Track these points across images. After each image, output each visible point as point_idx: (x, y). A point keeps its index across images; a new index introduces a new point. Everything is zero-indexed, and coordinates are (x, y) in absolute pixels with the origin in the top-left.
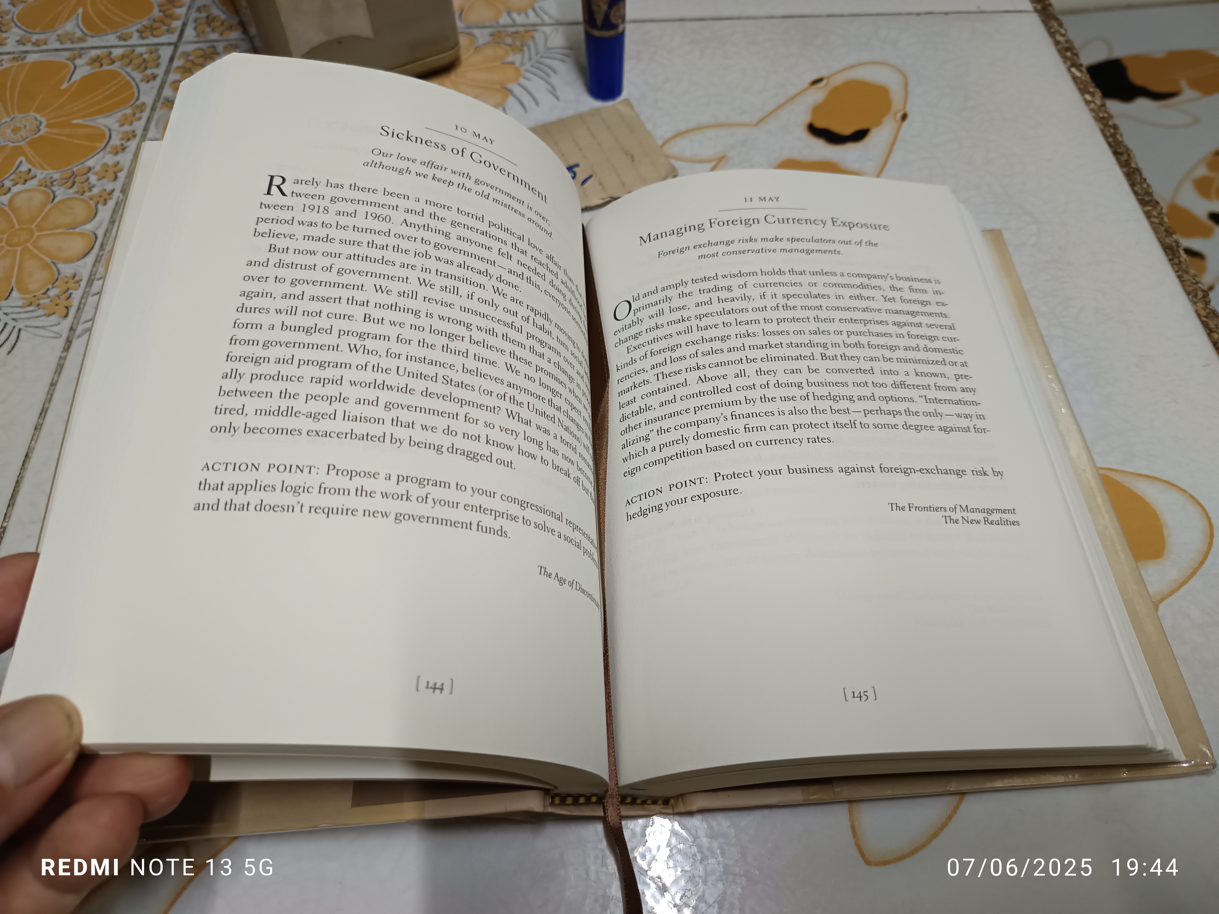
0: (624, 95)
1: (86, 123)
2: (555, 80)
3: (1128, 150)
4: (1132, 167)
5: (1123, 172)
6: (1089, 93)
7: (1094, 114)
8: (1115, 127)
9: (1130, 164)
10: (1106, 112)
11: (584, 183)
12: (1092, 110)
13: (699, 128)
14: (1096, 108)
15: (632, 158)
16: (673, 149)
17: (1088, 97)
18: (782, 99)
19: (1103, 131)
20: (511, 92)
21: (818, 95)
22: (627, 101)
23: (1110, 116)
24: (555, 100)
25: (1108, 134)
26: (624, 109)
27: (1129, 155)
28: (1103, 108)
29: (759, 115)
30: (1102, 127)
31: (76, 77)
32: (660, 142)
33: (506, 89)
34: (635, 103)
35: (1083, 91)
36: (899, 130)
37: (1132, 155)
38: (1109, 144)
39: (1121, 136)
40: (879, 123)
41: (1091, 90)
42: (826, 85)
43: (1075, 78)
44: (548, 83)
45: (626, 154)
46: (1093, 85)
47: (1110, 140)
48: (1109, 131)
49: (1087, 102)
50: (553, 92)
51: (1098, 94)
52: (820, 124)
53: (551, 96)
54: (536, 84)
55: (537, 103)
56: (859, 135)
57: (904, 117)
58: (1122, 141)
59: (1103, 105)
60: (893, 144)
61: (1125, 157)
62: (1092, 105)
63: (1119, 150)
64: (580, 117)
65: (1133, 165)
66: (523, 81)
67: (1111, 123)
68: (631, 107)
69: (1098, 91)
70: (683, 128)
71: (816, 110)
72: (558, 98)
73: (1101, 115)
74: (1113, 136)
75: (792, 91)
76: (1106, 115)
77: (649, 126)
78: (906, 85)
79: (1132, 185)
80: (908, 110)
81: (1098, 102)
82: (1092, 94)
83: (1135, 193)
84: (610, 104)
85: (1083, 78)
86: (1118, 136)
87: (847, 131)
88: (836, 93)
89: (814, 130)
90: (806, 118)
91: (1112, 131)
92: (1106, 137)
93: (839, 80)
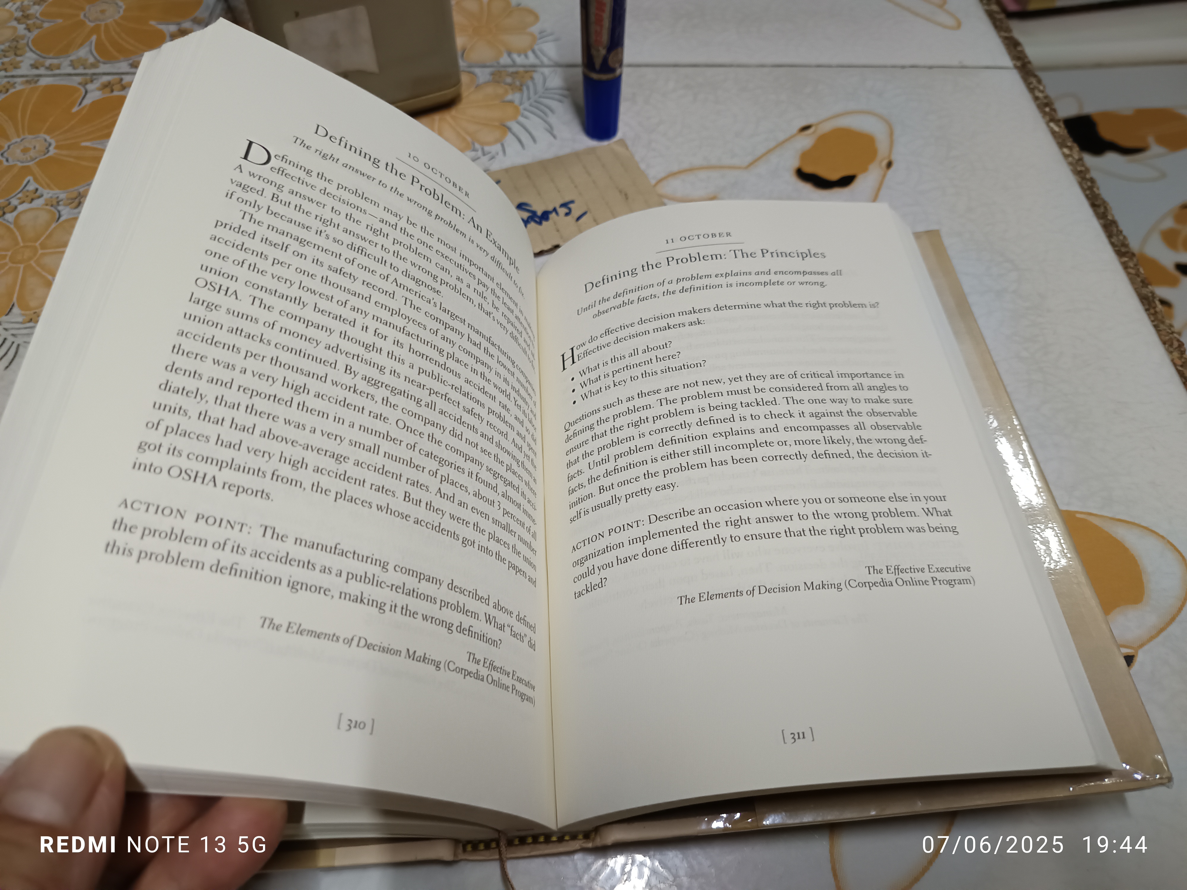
0: (619, 135)
1: (95, 146)
2: (552, 119)
3: (1104, 203)
4: (1108, 219)
5: (1101, 224)
6: (1067, 147)
7: (1071, 167)
8: (1092, 180)
9: (1107, 216)
10: (1083, 165)
11: (578, 219)
12: (1070, 164)
13: (691, 170)
14: (1074, 162)
15: (626, 196)
16: (667, 188)
17: (1066, 151)
18: (772, 144)
19: (1081, 184)
20: (509, 129)
21: (806, 142)
22: (622, 142)
23: (1087, 170)
24: (552, 138)
25: (1086, 187)
26: (619, 149)
27: (1106, 208)
28: (1080, 162)
29: (749, 159)
30: (1080, 179)
31: (87, 101)
32: (653, 182)
33: (504, 126)
34: (629, 143)
35: (1061, 145)
36: (884, 176)
37: (1108, 208)
38: (1087, 196)
39: (1098, 189)
40: (865, 169)
41: (1069, 144)
42: (814, 132)
43: (1053, 133)
44: (545, 121)
45: (621, 192)
46: (1071, 140)
47: (1088, 192)
48: (1086, 184)
49: (1066, 156)
50: (550, 130)
51: (1076, 149)
52: (808, 169)
53: (548, 135)
54: (534, 123)
55: (534, 140)
56: (846, 181)
57: (889, 165)
58: (1099, 195)
59: (1081, 159)
60: (879, 189)
61: (1102, 210)
62: (1070, 159)
63: (1096, 203)
64: (577, 155)
65: (1110, 217)
66: (521, 119)
67: (1088, 176)
68: (626, 147)
69: (1075, 145)
70: (675, 168)
71: (805, 156)
72: (555, 137)
73: (1079, 169)
74: (1091, 188)
75: (782, 137)
76: (1083, 169)
77: (643, 166)
78: (891, 134)
79: (1110, 236)
80: (894, 157)
81: (1076, 157)
82: (1070, 148)
83: (1113, 244)
84: (605, 143)
85: (1061, 133)
86: (1095, 189)
87: (834, 176)
88: (823, 140)
89: (803, 175)
90: (795, 163)
91: (1089, 184)
92: (1084, 190)
93: (826, 127)
